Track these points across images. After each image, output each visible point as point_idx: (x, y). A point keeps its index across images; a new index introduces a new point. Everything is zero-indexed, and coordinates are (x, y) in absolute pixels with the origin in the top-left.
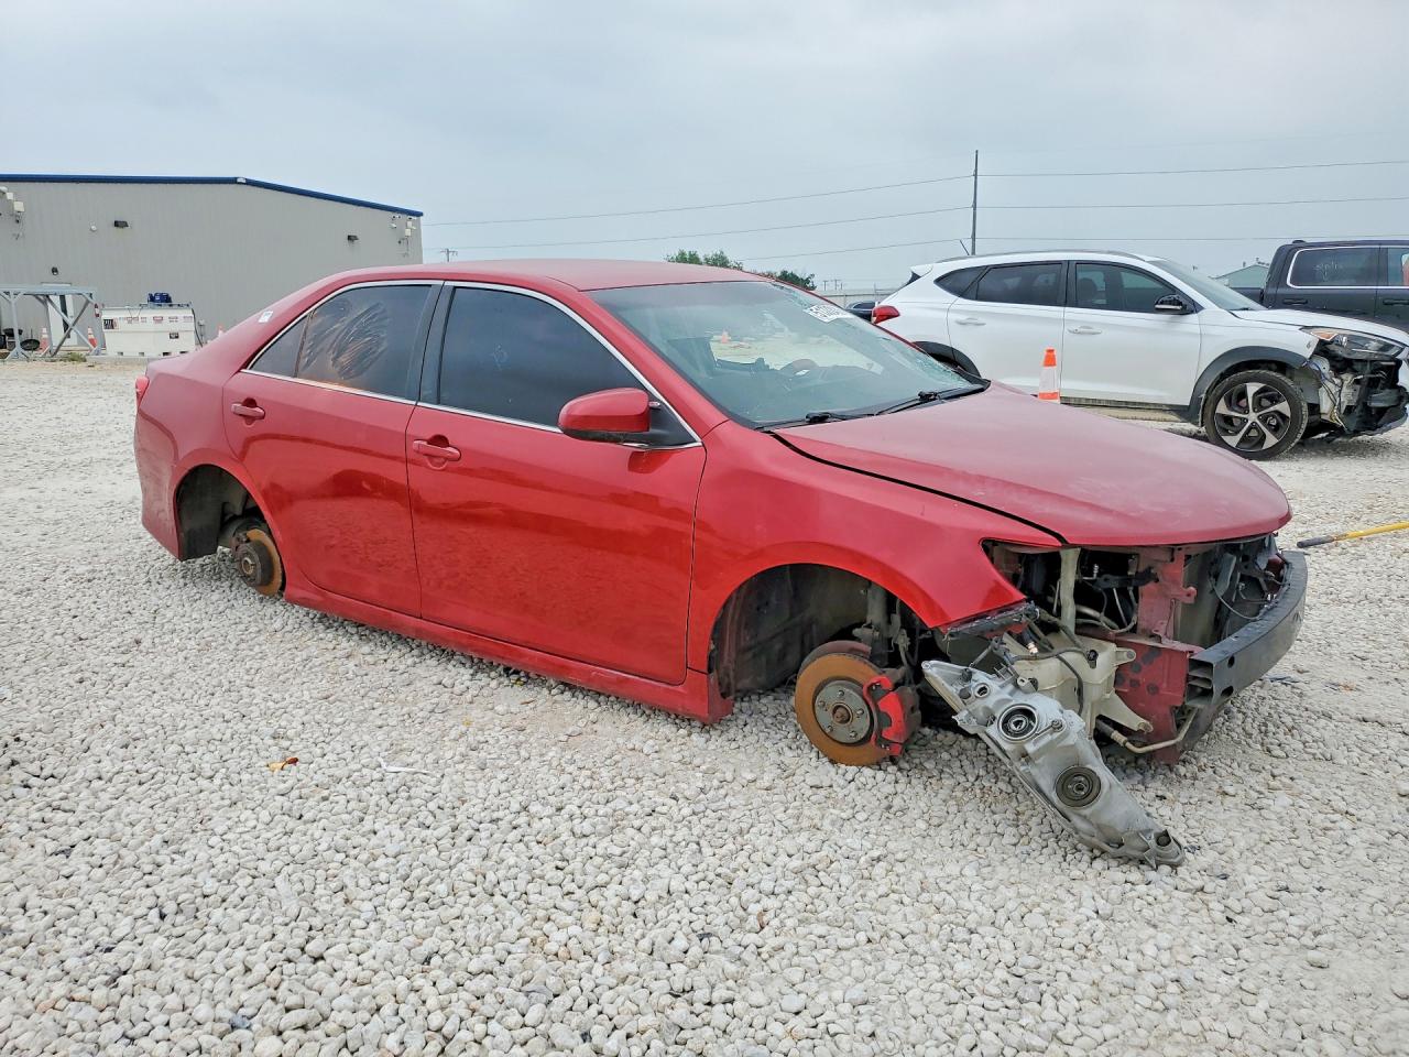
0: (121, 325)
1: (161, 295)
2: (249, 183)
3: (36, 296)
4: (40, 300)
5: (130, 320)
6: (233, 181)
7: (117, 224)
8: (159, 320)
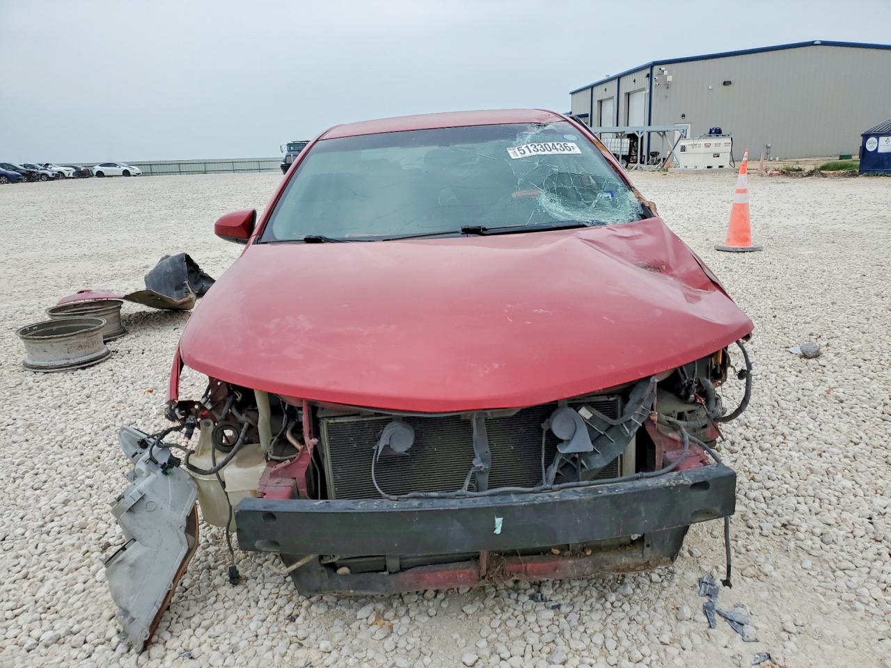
0: (689, 149)
1: (716, 129)
2: (824, 43)
3: (658, 132)
4: (660, 135)
5: (693, 145)
6: (812, 44)
7: (725, 84)
8: (707, 146)
